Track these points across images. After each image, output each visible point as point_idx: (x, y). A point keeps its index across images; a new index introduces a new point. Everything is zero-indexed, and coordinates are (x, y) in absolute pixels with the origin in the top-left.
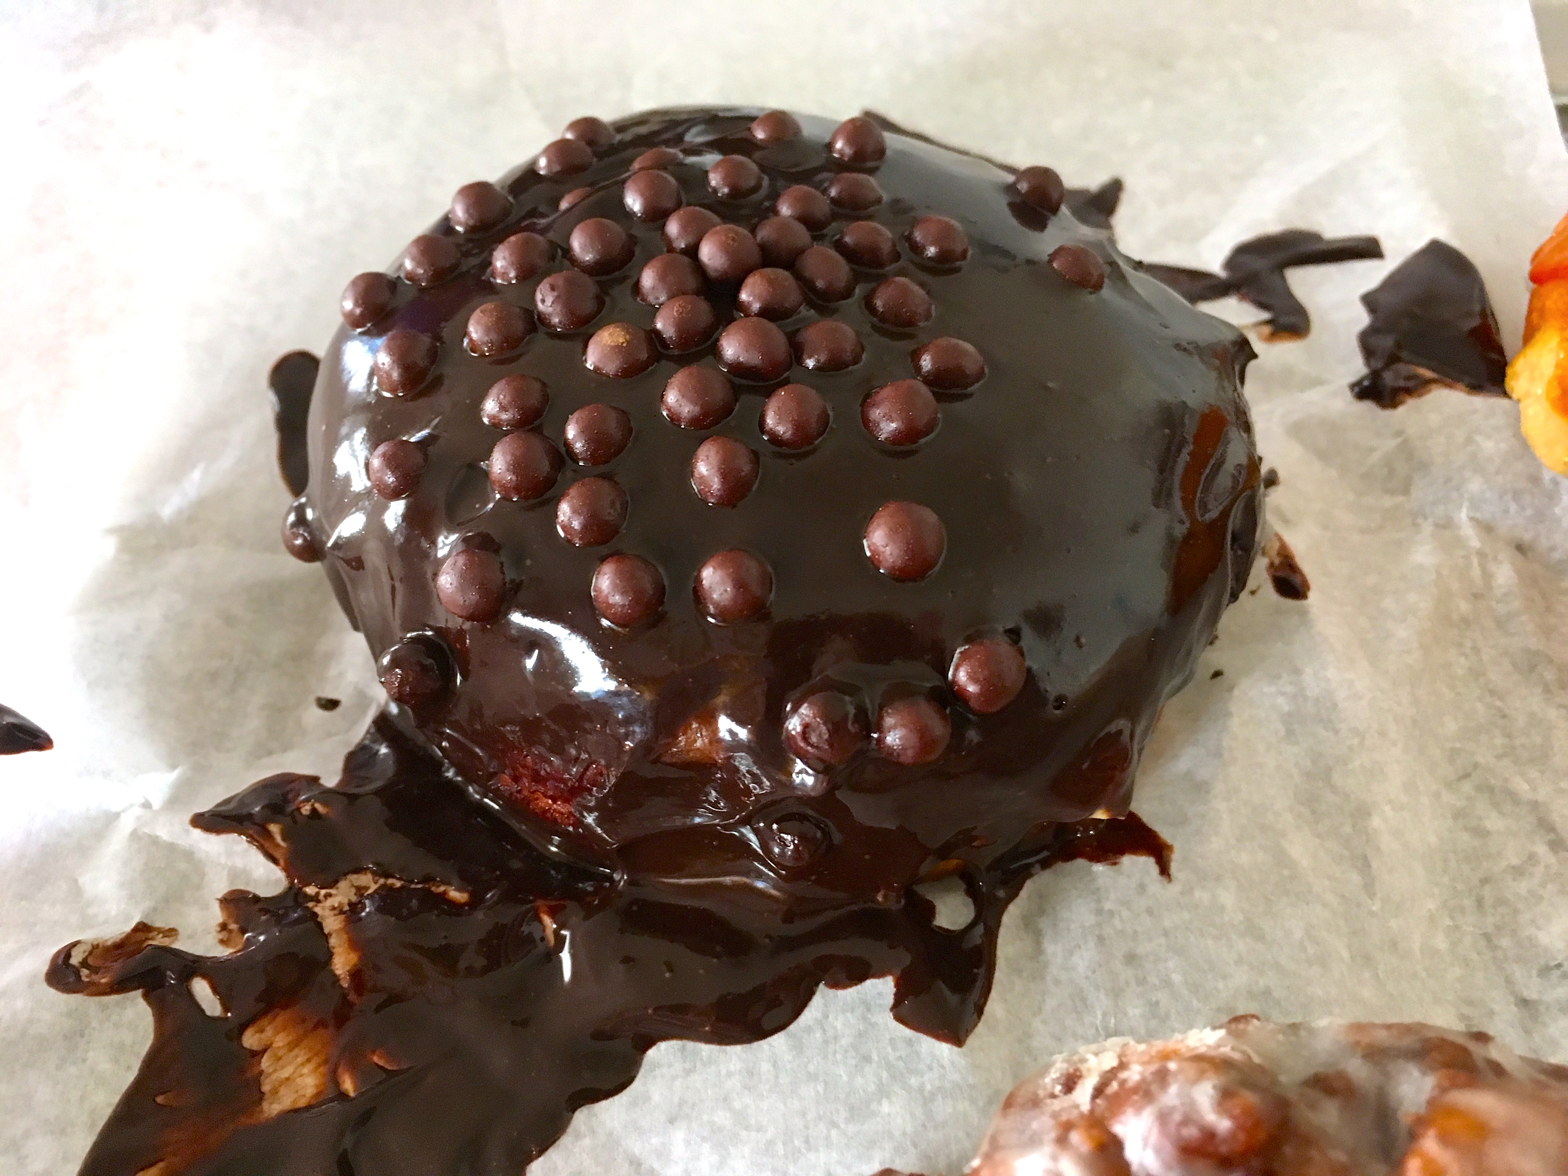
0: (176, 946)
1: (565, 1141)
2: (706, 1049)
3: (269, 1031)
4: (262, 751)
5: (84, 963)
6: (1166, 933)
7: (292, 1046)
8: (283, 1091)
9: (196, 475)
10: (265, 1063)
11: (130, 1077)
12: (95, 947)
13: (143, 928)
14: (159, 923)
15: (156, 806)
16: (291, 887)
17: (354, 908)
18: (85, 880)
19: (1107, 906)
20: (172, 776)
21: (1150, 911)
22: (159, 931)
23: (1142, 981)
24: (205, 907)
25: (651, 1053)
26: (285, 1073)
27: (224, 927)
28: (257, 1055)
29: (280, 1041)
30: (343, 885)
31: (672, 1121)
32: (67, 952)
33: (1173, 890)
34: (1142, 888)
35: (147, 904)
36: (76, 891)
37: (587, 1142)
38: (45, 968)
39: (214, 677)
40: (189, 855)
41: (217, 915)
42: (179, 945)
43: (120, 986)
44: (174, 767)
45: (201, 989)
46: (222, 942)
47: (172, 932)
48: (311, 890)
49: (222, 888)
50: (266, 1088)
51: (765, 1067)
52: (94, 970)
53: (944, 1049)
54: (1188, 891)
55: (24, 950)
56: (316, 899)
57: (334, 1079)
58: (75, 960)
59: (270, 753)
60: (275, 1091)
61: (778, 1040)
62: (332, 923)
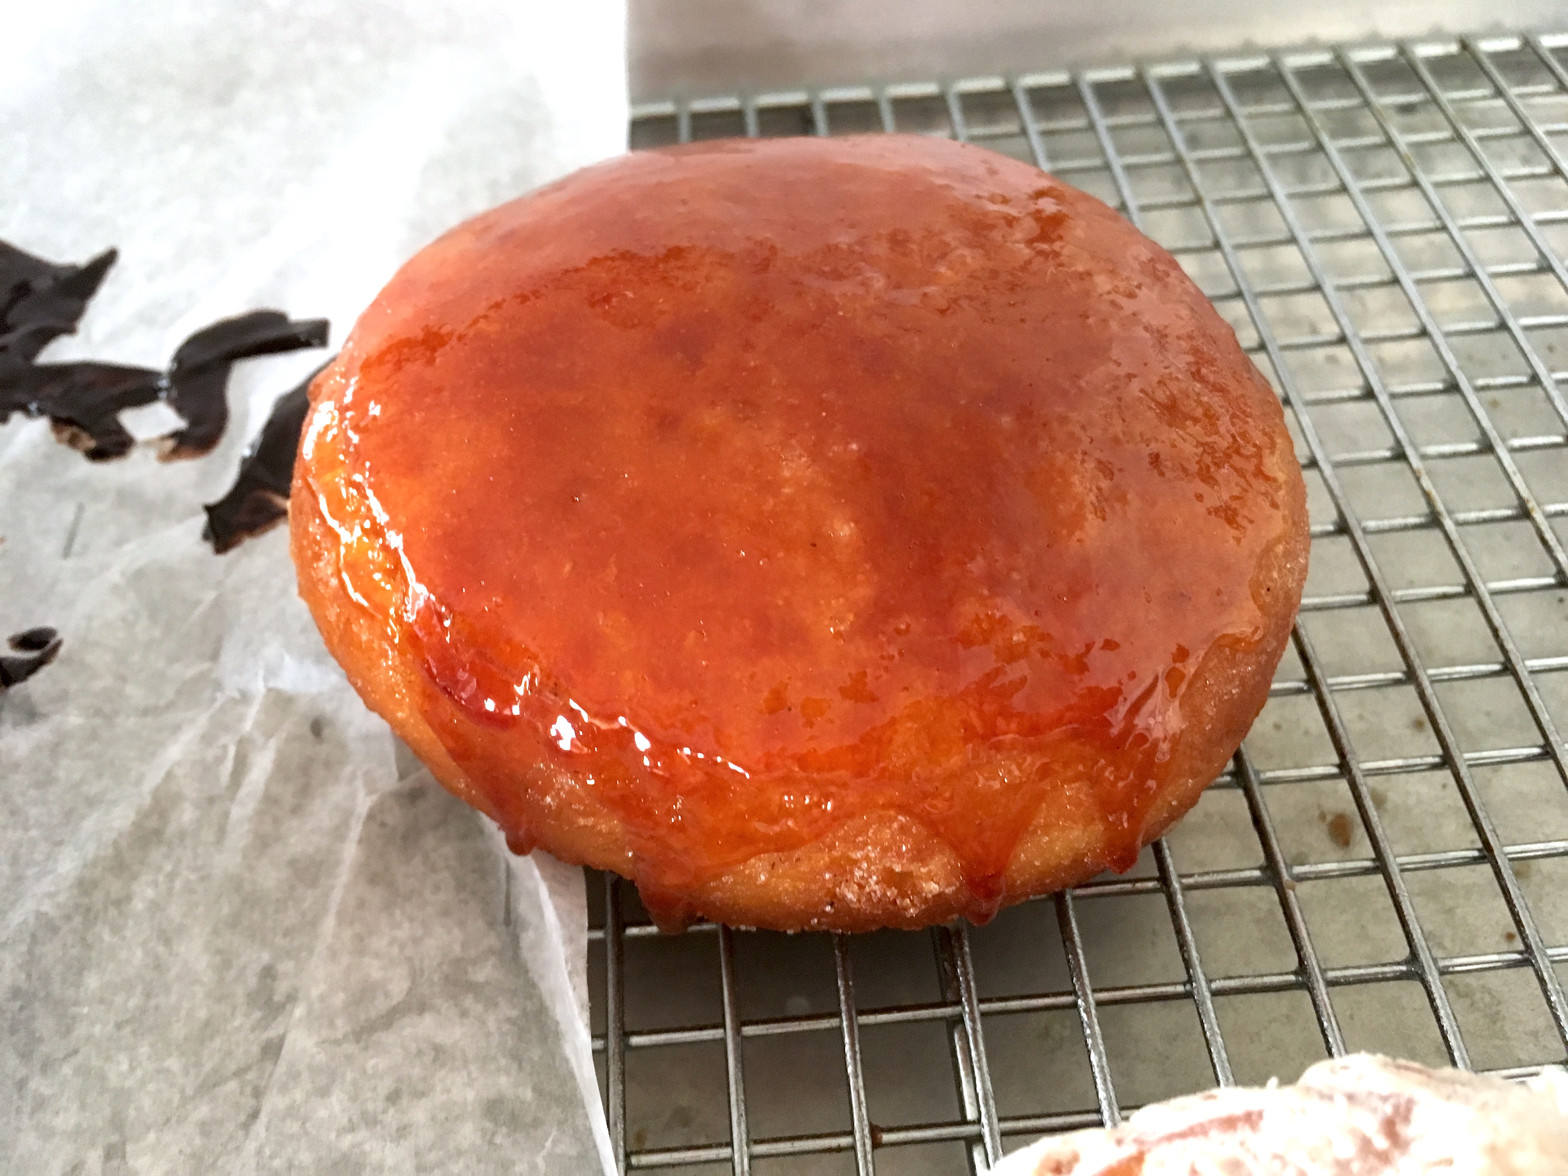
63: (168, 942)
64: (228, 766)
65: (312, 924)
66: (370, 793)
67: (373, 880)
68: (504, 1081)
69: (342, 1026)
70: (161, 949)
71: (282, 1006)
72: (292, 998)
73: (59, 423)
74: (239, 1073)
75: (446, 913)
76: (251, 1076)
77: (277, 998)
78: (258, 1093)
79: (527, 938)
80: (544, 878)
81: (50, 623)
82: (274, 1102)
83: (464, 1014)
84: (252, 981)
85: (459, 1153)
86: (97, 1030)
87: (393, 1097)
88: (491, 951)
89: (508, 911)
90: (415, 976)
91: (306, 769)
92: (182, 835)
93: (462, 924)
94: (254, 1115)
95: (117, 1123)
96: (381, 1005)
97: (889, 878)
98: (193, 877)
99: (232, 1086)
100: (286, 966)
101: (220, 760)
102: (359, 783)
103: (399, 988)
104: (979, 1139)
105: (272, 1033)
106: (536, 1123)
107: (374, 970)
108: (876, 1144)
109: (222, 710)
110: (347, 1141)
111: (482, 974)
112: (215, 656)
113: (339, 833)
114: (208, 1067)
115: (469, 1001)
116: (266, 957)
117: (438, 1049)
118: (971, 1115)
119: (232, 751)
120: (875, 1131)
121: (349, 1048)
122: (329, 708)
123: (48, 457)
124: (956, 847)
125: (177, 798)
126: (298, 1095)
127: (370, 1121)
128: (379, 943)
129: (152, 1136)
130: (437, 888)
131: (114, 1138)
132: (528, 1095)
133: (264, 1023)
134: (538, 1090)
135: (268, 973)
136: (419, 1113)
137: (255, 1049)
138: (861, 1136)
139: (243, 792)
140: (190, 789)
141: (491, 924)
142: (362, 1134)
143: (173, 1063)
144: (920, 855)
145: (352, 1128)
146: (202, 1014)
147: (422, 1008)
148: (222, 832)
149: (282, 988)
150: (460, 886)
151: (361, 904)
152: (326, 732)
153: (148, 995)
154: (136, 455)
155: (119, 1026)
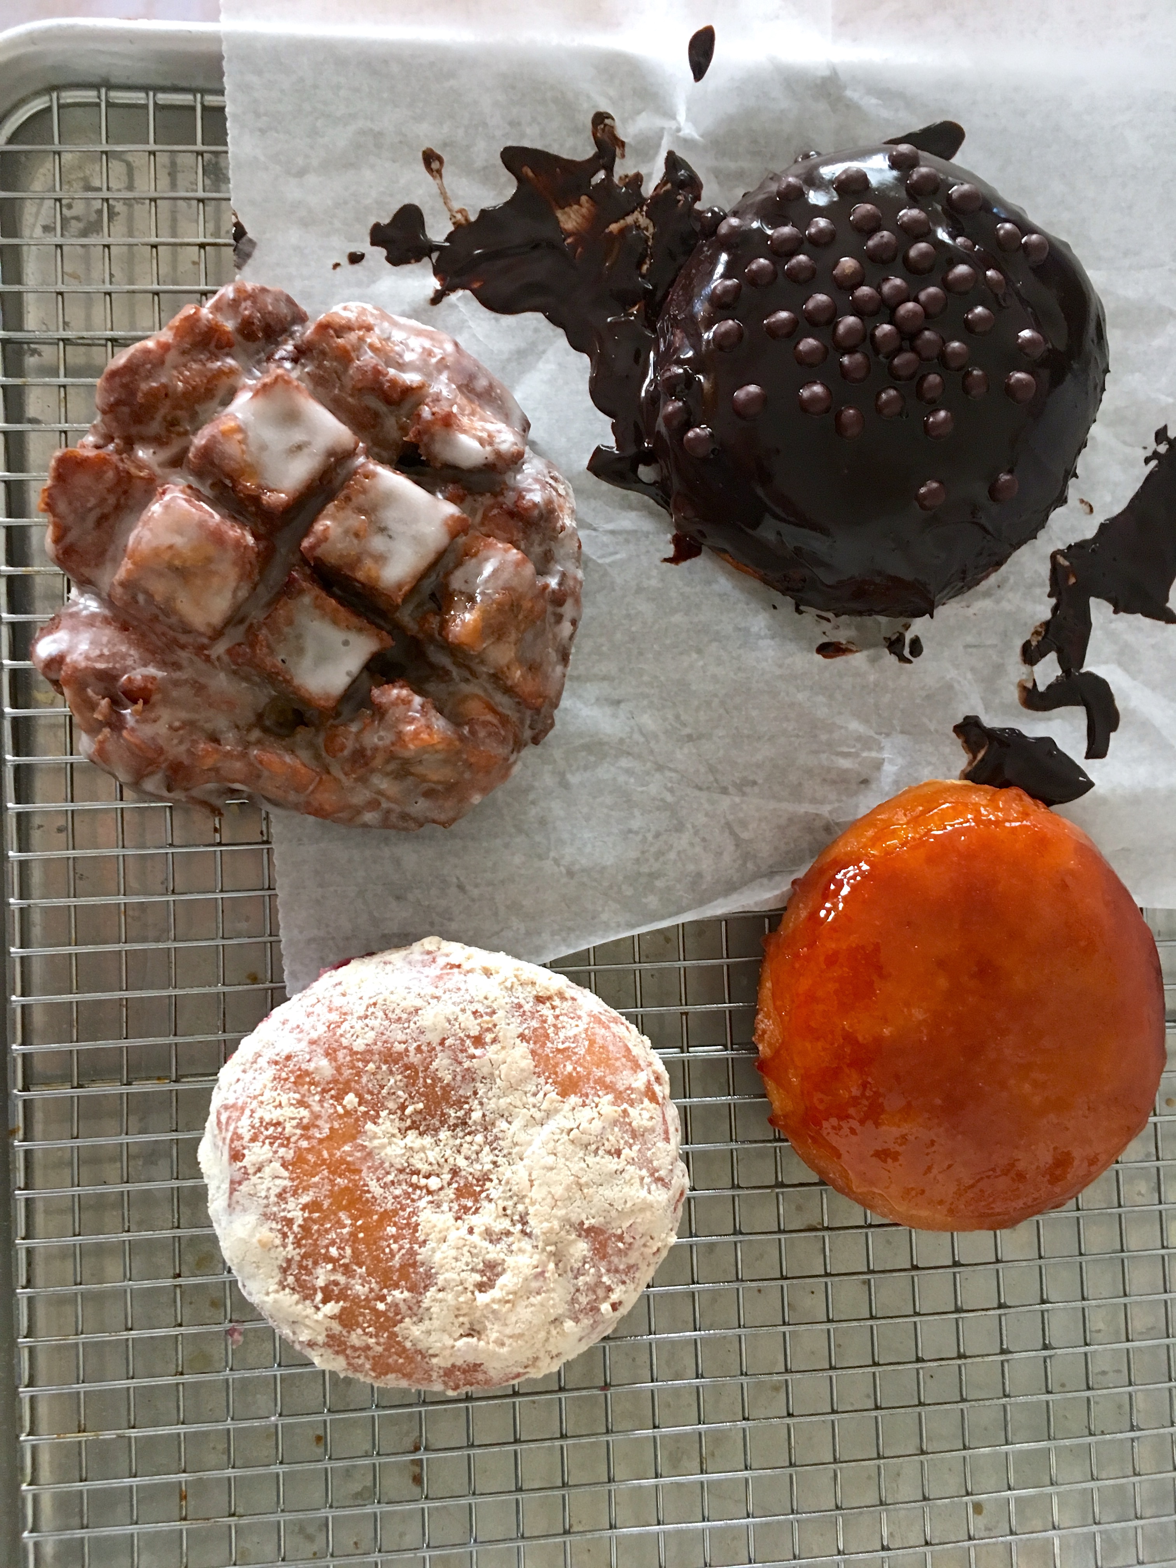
0: (617, 160)
1: (551, 325)
2: (587, 376)
3: (587, 205)
4: (717, 173)
5: (605, 125)
6: (638, 556)
7: (584, 217)
8: (565, 216)
9: (874, 101)
10: (576, 207)
11: (565, 156)
12: (612, 127)
13: (623, 144)
14: (627, 149)
15: (681, 134)
16: (646, 200)
17: (638, 227)
18: (644, 114)
19: (651, 536)
20: (696, 136)
21: (648, 552)
22: (623, 151)
23: (617, 543)
24: (635, 167)
25: (585, 356)
26: (572, 215)
27: (626, 176)
28: (578, 203)
29: (584, 211)
30: (648, 221)
31: (559, 364)
32: (609, 117)
33: (658, 563)
34: (658, 551)
35: (633, 143)
36: (639, 113)
37: (551, 333)
38: (601, 110)
39: (755, 142)
40: (656, 153)
41: (631, 172)
42: (618, 161)
43: (598, 142)
44: (702, 136)
45: (602, 175)
46: (620, 178)
47: (623, 156)
48: (645, 208)
49: (643, 172)
50: (567, 209)
51: (580, 398)
52: (603, 130)
53: (586, 462)
54: (656, 567)
55: (611, 99)
56: (642, 210)
57: (569, 234)
58: (607, 121)
59: (717, 177)
60: (565, 213)
61: (591, 403)
62: (630, 220)
63: (769, 739)
64: (846, 750)
65: (775, 797)
66: (830, 812)
67: (790, 820)
68: (709, 878)
69: (731, 818)
70: (766, 738)
71: (741, 790)
72: (744, 794)
73: (1047, 624)
74: (716, 780)
75: (776, 849)
76: (715, 785)
77: (744, 789)
78: (708, 788)
79: (765, 881)
80: (783, 893)
81: (925, 651)
82: (704, 795)
83: (734, 861)
84: (751, 778)
85: (684, 865)
86: (736, 720)
87: (704, 840)
88: (759, 867)
89: (776, 872)
90: (751, 841)
91: (844, 781)
92: (815, 736)
93: (771, 856)
94: (700, 789)
95: (700, 736)
96: (737, 829)
97: (764, 1032)
98: (796, 744)
99: (711, 778)
100: (756, 789)
101: (848, 746)
102: (836, 805)
103: (745, 835)
104: (682, 1052)
105: (731, 789)
106: (693, 891)
107: (752, 826)
108: (682, 1014)
109: (875, 740)
110: (689, 826)
111: (750, 865)
112: (902, 732)
113: (813, 801)
114: (719, 767)
115: (740, 862)
116: (760, 781)
117: (721, 854)
118: (691, 1049)
119: (853, 750)
120: (686, 1014)
121: (723, 821)
122: (874, 786)
123: (1026, 624)
124: (773, 1059)
125: (831, 732)
126: (706, 806)
127: (696, 833)
128: (764, 825)
129: (694, 751)
130: (787, 844)
131: (694, 736)
132: (704, 887)
133: (734, 784)
134: (706, 890)
135: (754, 783)
136: (698, 849)
137: (725, 784)
138: (685, 1008)
139: (833, 757)
140: (836, 735)
141: (771, 867)
142: (691, 831)
143: (721, 753)
144: (770, 1045)
145: (694, 827)
146: (739, 760)
147: (737, 845)
148: (816, 752)
149: (747, 789)
150: (787, 853)
151: (780, 816)
152: (863, 786)
153: (748, 737)
154: (1024, 669)
155: (737, 728)
